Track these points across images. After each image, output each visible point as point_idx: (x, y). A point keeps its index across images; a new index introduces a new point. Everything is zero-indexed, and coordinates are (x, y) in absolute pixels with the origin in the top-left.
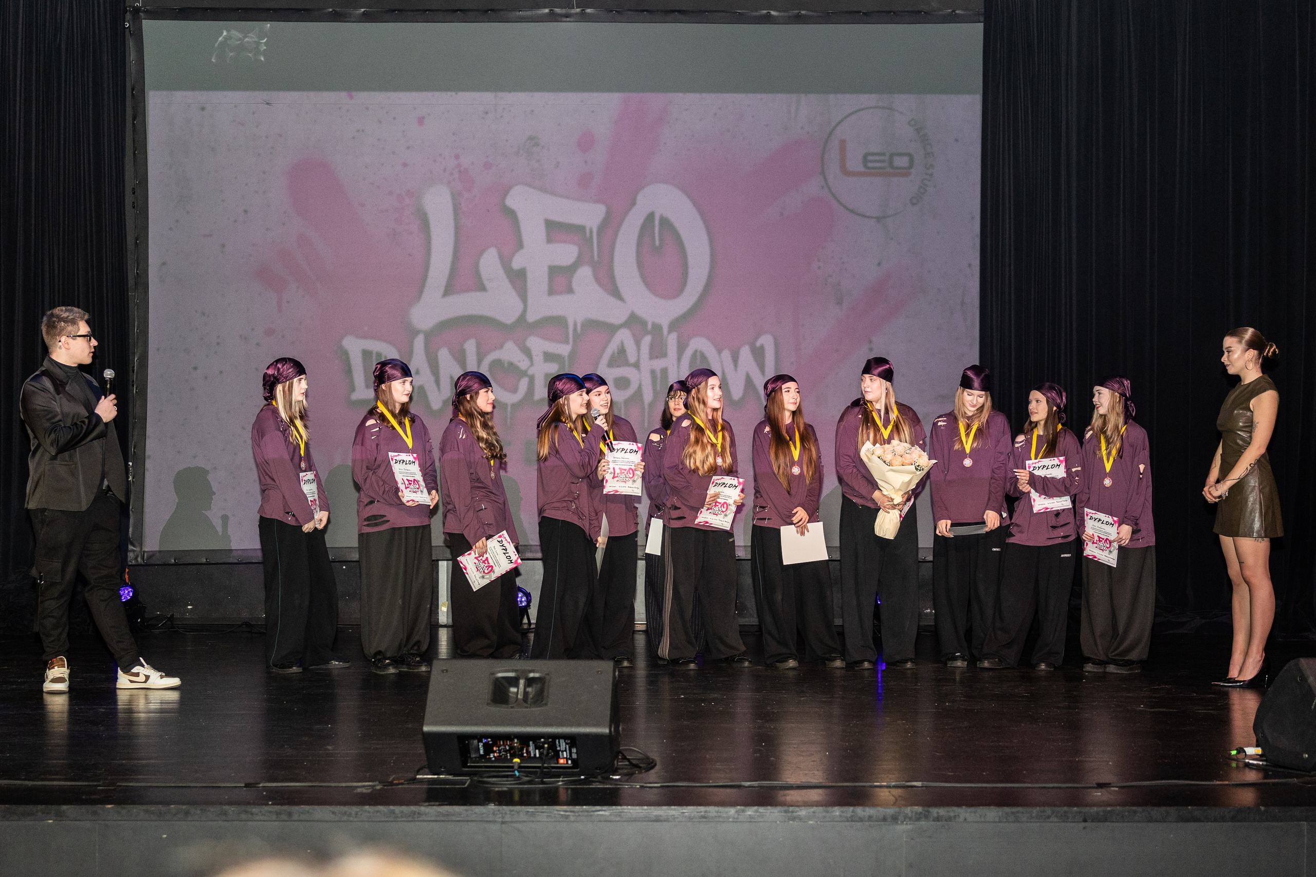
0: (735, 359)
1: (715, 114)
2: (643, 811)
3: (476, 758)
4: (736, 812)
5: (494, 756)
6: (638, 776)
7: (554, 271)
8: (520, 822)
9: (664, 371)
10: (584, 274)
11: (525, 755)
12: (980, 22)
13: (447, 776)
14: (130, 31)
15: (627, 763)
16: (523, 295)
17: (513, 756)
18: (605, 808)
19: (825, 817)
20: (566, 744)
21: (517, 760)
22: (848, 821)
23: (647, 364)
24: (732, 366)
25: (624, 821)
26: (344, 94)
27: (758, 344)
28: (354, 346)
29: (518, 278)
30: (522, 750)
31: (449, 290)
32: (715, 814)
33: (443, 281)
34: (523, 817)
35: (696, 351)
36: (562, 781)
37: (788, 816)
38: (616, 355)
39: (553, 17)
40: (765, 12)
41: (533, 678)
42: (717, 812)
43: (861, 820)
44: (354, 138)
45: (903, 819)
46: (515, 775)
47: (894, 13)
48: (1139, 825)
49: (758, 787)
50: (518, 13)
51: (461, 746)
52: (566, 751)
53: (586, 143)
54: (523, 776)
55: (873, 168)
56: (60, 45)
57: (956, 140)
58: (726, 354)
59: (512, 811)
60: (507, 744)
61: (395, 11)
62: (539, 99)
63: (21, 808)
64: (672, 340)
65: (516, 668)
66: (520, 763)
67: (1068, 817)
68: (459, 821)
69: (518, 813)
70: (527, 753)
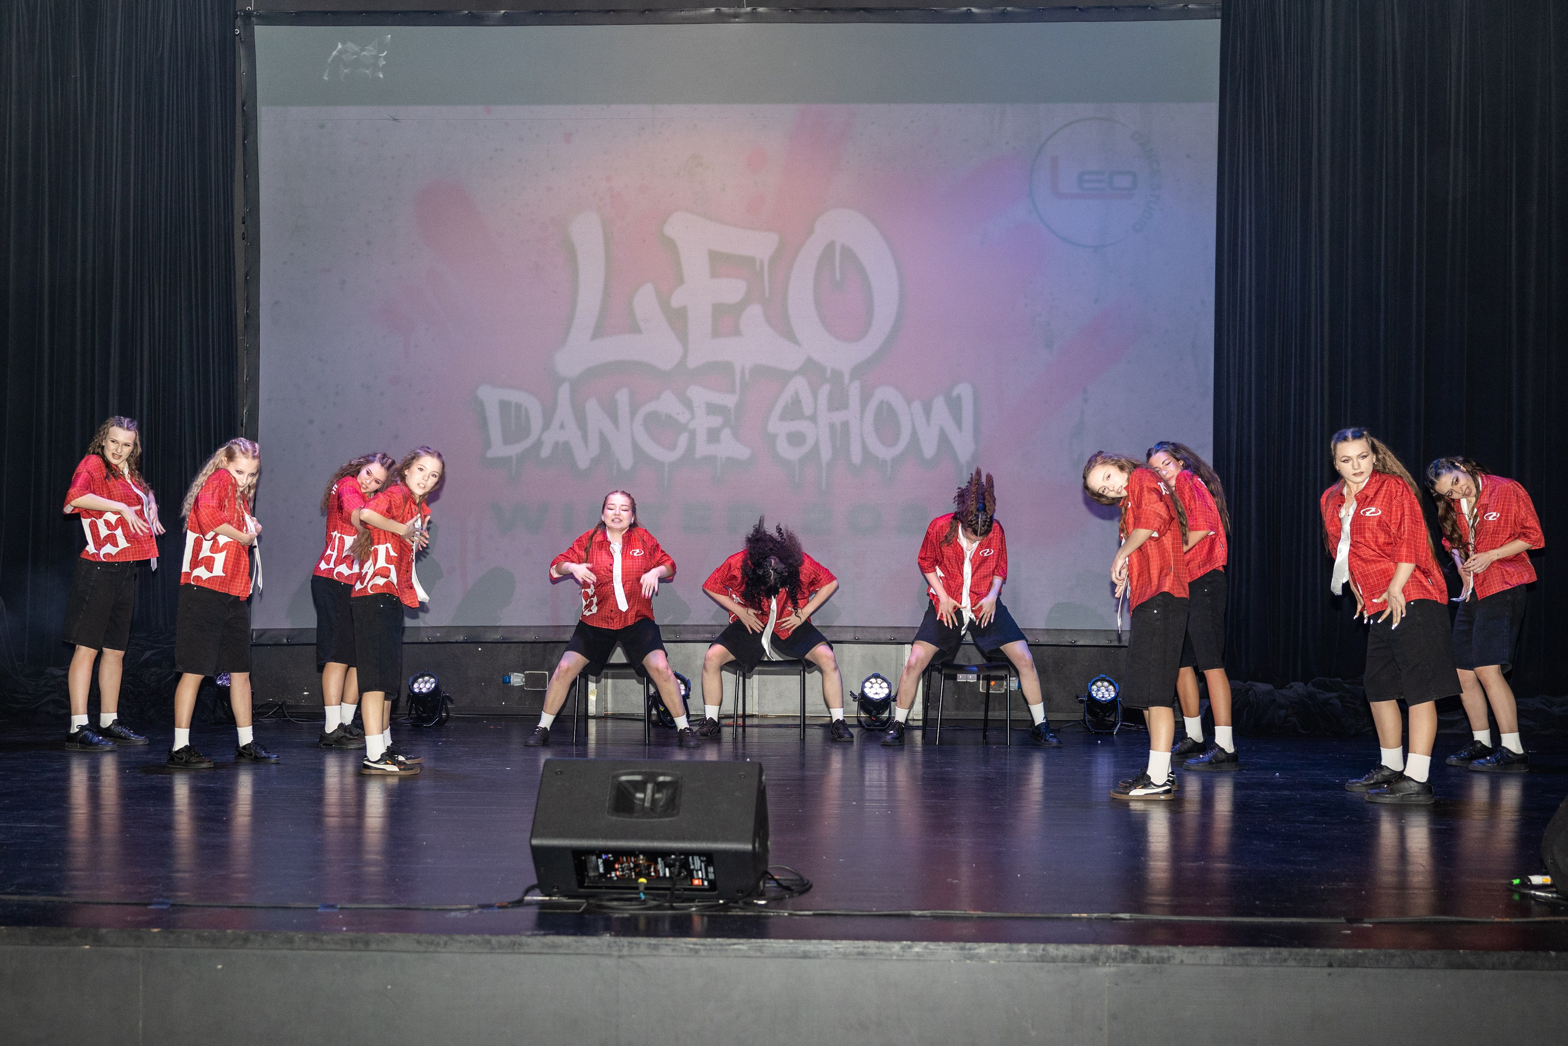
0: (927, 411)
2: (789, 946)
3: (594, 877)
4: (902, 948)
5: (616, 876)
6: (789, 902)
7: (719, 310)
8: (641, 956)
10: (754, 312)
11: (653, 874)
13: (561, 898)
15: (776, 886)
16: (683, 337)
17: (639, 875)
18: (742, 941)
19: (1008, 956)
20: (701, 861)
21: (643, 880)
22: (1037, 961)
24: (922, 417)
25: (765, 957)
26: (480, 108)
27: (954, 393)
29: (678, 319)
30: (649, 867)
31: (598, 333)
32: (877, 951)
33: (592, 322)
34: (644, 950)
35: (882, 401)
36: (697, 906)
37: (964, 954)
41: (664, 783)
42: (878, 948)
43: (1054, 960)
45: (1105, 959)
46: (640, 898)
49: (930, 918)
51: (576, 862)
52: (701, 870)
54: (650, 899)
55: (1090, 189)
58: (917, 407)
59: (631, 944)
60: (631, 861)
65: (643, 770)
66: (647, 884)
67: (1309, 961)
68: (567, 954)
69: (638, 945)
70: (655, 872)
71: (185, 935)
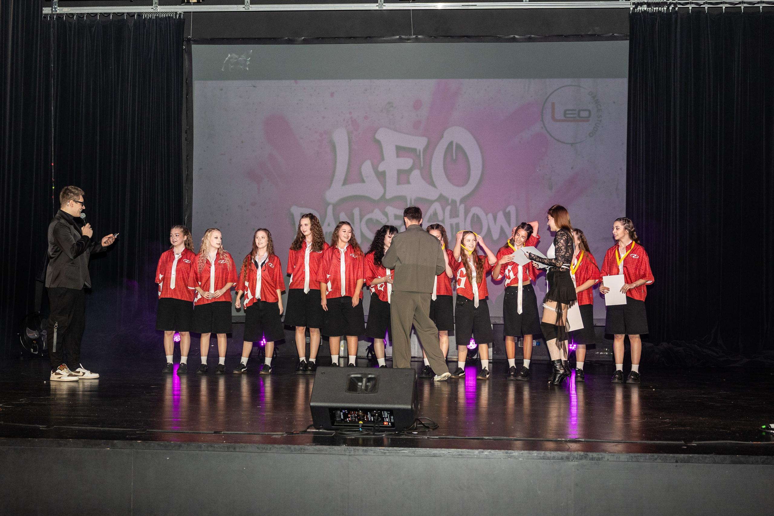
0: (495, 218)
1: (485, 90)
2: (427, 451)
3: (339, 420)
4: (479, 452)
5: (349, 420)
6: (427, 432)
7: (400, 172)
8: (359, 454)
9: (457, 225)
10: (416, 173)
12: (628, 40)
13: (323, 430)
14: (186, 51)
15: (422, 425)
16: (384, 184)
17: (359, 420)
18: (405, 449)
19: (528, 456)
20: (388, 414)
21: (361, 422)
22: (541, 459)
23: (448, 221)
24: (493, 222)
25: (416, 456)
26: (293, 81)
27: (507, 210)
28: (296, 211)
29: (381, 176)
30: (364, 416)
31: (345, 182)
32: (467, 453)
33: (343, 178)
34: (361, 452)
35: (474, 214)
36: (385, 434)
37: (507, 455)
38: (432, 216)
39: (401, 40)
40: (512, 36)
41: (371, 378)
43: (549, 458)
44: (297, 104)
45: (572, 458)
46: (360, 430)
47: (581, 36)
48: (708, 465)
49: (492, 439)
50: (383, 38)
51: (331, 413)
52: (387, 418)
53: (417, 105)
54: (364, 431)
55: (569, 117)
56: (150, 58)
57: (614, 103)
58: (490, 216)
59: (355, 449)
60: (356, 413)
61: (320, 38)
62: (393, 83)
63: (93, 442)
64: (462, 208)
65: (362, 372)
66: (363, 424)
67: (667, 460)
68: (325, 454)
69: (358, 450)
70: (367, 418)
71: (152, 444)
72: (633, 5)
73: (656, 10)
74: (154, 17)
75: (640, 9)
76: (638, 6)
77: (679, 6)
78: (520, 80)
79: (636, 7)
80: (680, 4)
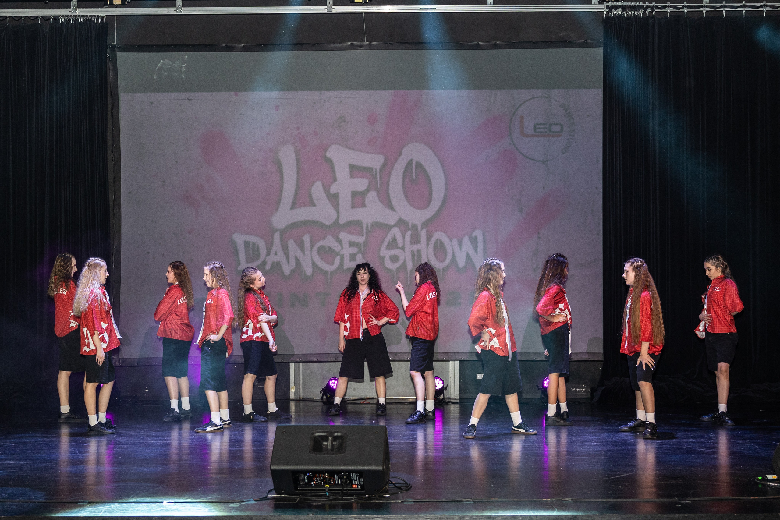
0: (460, 245)
1: (447, 102)
2: (403, 518)
3: (303, 484)
4: (459, 518)
6: (400, 495)
7: (355, 194)
9: (419, 251)
10: (372, 195)
11: (332, 482)
12: (601, 47)
13: (286, 495)
14: (110, 59)
15: (394, 487)
16: (337, 208)
17: (326, 483)
18: (379, 516)
20: (357, 476)
21: (327, 486)
23: (409, 248)
24: (458, 248)
26: (232, 93)
27: (474, 235)
28: (239, 239)
29: (334, 199)
30: (330, 479)
31: (294, 206)
33: (290, 201)
35: (437, 239)
36: (355, 499)
38: (391, 242)
39: (353, 47)
40: (476, 42)
41: (337, 436)
42: (447, 518)
44: (238, 119)
46: (326, 495)
47: (551, 42)
49: (472, 502)
50: (332, 45)
51: (294, 477)
52: (357, 480)
53: (372, 120)
54: (331, 495)
55: (539, 132)
57: (588, 116)
58: (455, 241)
59: (323, 518)
60: (321, 476)
61: (262, 45)
62: (345, 95)
64: (423, 234)
65: (326, 430)
66: (330, 487)
69: (327, 519)
70: (333, 481)
72: (606, 8)
73: (631, 14)
74: (72, 21)
75: (615, 12)
76: (612, 10)
77: (656, 10)
78: (485, 91)
79: (610, 11)
80: (657, 7)
